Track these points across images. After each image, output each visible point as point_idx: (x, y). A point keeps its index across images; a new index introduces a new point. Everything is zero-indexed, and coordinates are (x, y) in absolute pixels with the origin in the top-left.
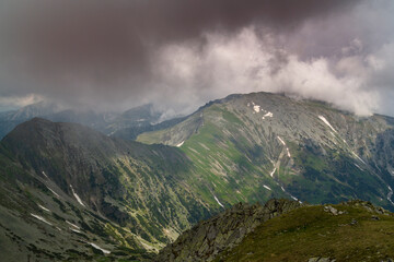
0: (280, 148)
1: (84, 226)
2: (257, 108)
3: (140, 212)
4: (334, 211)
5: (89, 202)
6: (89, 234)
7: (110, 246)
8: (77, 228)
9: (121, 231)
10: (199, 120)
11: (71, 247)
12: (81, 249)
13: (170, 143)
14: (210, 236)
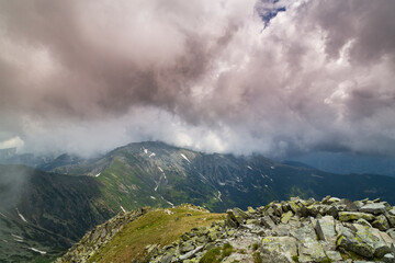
0: (160, 173)
1: (27, 237)
2: (146, 151)
3: (70, 222)
4: (169, 212)
5: (31, 219)
6: (30, 242)
7: (46, 248)
8: (20, 239)
9: (55, 236)
10: (111, 159)
11: (15, 253)
12: (22, 254)
13: (91, 174)
14: (103, 235)
